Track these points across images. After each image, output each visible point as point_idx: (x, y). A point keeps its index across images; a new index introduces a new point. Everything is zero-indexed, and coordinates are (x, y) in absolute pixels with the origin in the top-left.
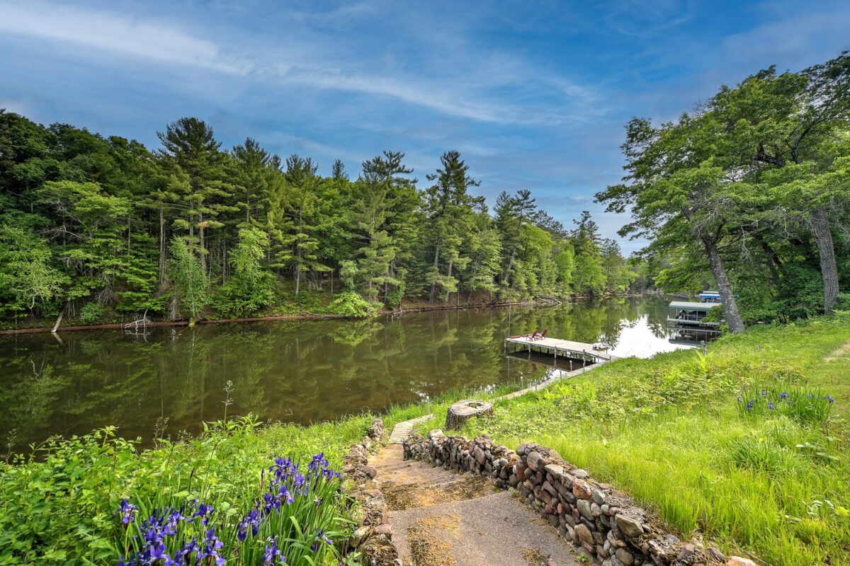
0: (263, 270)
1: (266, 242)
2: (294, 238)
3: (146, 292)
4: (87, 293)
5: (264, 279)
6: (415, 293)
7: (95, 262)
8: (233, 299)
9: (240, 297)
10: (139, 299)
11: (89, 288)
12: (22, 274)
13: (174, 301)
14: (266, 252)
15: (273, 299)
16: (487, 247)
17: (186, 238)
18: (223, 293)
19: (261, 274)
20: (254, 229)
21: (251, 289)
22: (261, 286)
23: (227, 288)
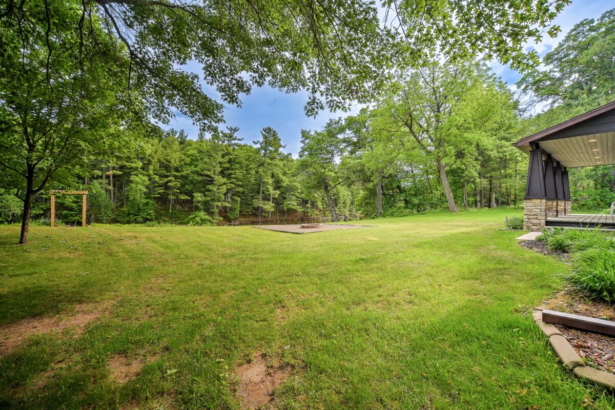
0: (147, 198)
1: (148, 183)
2: (166, 180)
3: (76, 211)
4: (41, 212)
5: (147, 204)
6: (247, 212)
7: (46, 195)
8: (129, 214)
9: (134, 214)
10: (72, 215)
11: (42, 209)
12: (5, 201)
13: (93, 216)
14: (147, 188)
15: (155, 216)
16: (294, 184)
17: (100, 181)
18: (123, 212)
19: (145, 201)
20: (140, 175)
21: (139, 209)
22: (145, 208)
23: (125, 209)
